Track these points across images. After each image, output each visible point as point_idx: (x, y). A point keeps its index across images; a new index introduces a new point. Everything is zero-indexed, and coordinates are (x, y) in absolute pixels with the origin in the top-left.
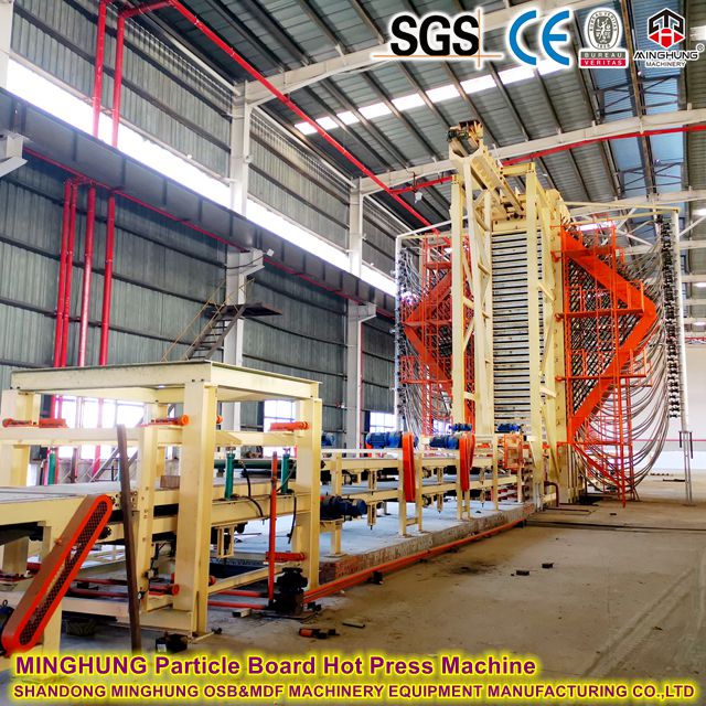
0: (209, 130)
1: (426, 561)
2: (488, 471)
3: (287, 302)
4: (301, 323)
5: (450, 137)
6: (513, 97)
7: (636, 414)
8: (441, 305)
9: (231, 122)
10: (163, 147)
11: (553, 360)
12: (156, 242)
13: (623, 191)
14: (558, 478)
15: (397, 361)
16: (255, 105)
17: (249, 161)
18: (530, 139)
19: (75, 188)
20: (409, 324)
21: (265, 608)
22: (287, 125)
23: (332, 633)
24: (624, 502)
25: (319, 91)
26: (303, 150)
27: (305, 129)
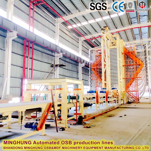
0: (51, 28)
1: (102, 115)
2: (111, 97)
3: (67, 63)
4: (70, 68)
5: (102, 30)
6: (113, 20)
7: (139, 85)
8: (99, 63)
9: (55, 26)
10: (42, 32)
11: (122, 74)
12: (41, 52)
13: (135, 39)
14: (124, 98)
15: (90, 75)
16: (60, 23)
17: (59, 34)
18: (116, 29)
19: (26, 41)
20: (92, 67)
21: (76, 123)
22: (66, 27)
23: (90, 127)
24: (137, 103)
25: (73, 20)
26: (69, 32)
27: (70, 27)
